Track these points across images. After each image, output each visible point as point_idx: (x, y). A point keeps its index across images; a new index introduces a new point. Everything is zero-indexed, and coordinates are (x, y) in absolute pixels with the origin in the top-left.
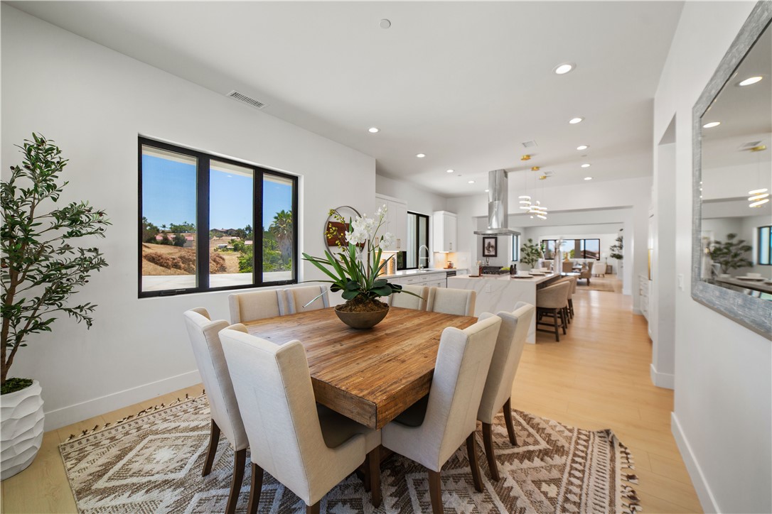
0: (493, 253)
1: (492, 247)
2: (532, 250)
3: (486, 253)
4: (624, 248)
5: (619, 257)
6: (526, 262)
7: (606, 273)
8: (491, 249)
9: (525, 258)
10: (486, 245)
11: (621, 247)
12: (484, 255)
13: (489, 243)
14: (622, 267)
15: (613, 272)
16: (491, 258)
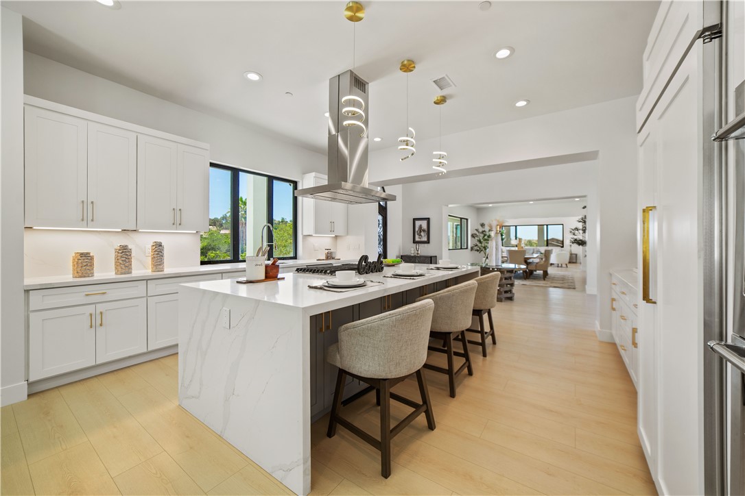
0: (425, 239)
1: (424, 231)
2: (485, 235)
3: (417, 239)
4: (587, 231)
5: (582, 243)
6: (478, 250)
7: (570, 263)
8: (422, 234)
9: (476, 245)
10: (417, 229)
11: (584, 231)
12: (415, 242)
13: (421, 226)
14: (586, 256)
15: (578, 261)
16: (423, 245)
